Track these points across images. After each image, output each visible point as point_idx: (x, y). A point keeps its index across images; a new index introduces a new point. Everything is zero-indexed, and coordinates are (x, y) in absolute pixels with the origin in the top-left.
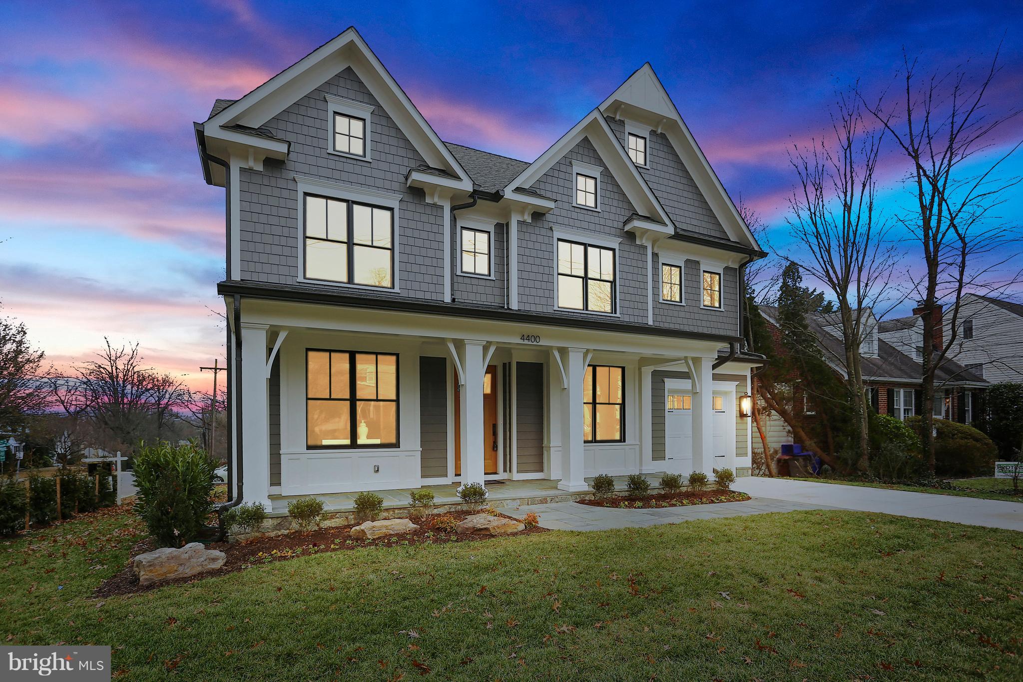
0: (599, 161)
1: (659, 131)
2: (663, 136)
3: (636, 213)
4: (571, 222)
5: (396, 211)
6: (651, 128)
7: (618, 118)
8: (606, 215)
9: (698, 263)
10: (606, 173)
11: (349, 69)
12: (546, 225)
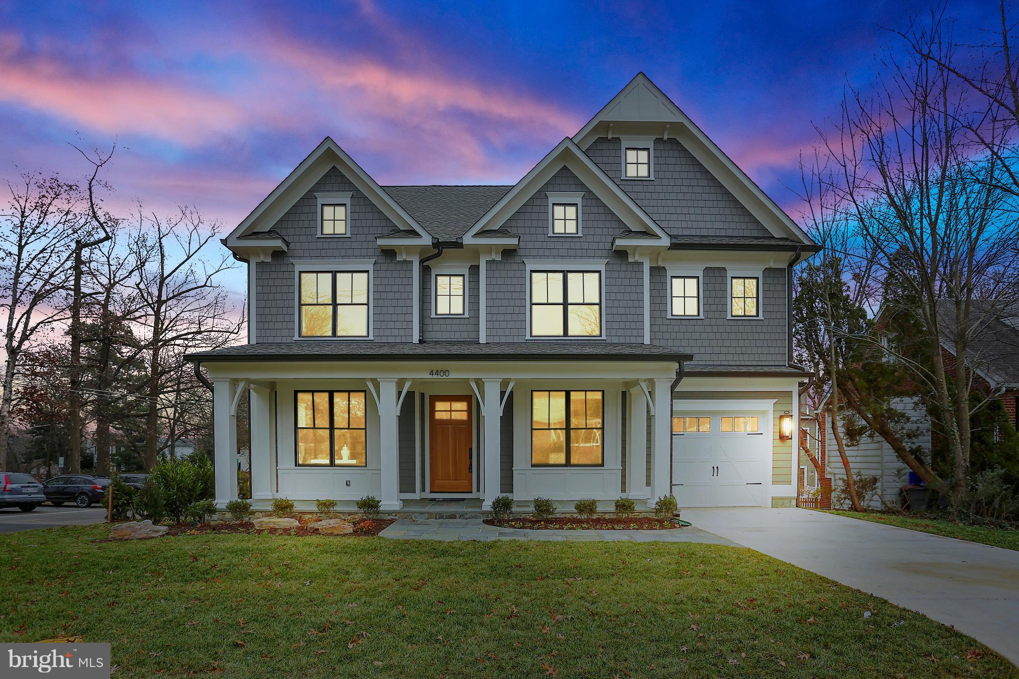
0: (581, 186)
1: (666, 138)
2: (673, 142)
3: (629, 230)
4: (547, 252)
5: (371, 272)
6: (654, 137)
7: (610, 137)
8: (590, 238)
9: (724, 269)
10: (589, 196)
11: (334, 167)
12: (517, 259)
